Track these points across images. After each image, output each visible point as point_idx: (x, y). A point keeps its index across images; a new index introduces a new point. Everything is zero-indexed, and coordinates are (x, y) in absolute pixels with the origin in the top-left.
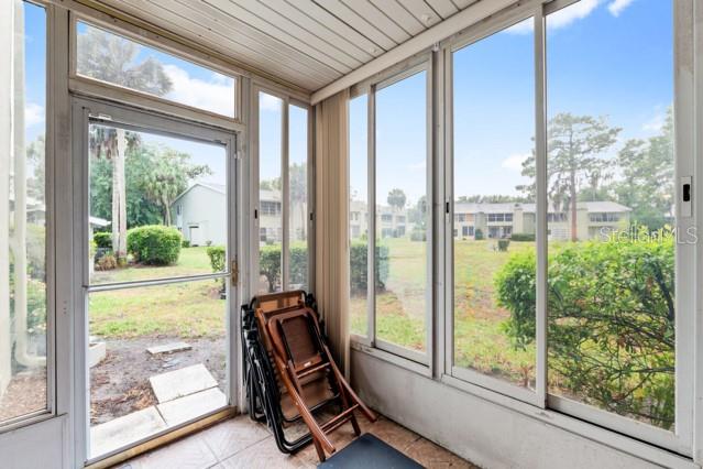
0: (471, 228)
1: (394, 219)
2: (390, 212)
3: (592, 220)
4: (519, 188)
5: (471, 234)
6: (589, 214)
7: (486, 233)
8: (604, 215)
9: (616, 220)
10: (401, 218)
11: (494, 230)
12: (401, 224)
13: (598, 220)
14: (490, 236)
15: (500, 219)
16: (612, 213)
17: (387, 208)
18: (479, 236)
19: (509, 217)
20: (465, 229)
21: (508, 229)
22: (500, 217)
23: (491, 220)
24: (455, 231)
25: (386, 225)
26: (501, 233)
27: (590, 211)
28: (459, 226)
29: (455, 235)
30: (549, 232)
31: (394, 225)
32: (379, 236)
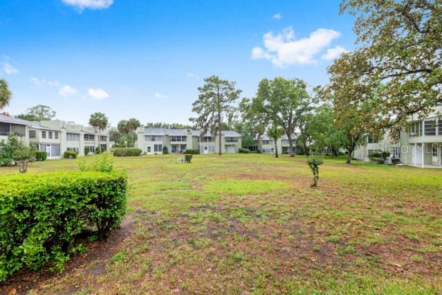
0: (160, 146)
1: (96, 138)
2: (92, 132)
3: (227, 141)
4: (191, 120)
5: (160, 150)
6: (227, 138)
7: (170, 149)
8: (232, 138)
9: (237, 141)
10: (103, 138)
11: (174, 147)
12: (104, 143)
13: (229, 141)
14: (173, 151)
15: (179, 140)
16: (235, 137)
17: (90, 129)
18: (165, 151)
19: (184, 137)
20: (156, 146)
21: (183, 146)
22: (179, 138)
23: (173, 140)
24: (149, 148)
25: (90, 143)
26: (179, 149)
27: (226, 136)
28: (152, 144)
29: (149, 151)
30: (206, 148)
31: (96, 143)
32: (82, 153)
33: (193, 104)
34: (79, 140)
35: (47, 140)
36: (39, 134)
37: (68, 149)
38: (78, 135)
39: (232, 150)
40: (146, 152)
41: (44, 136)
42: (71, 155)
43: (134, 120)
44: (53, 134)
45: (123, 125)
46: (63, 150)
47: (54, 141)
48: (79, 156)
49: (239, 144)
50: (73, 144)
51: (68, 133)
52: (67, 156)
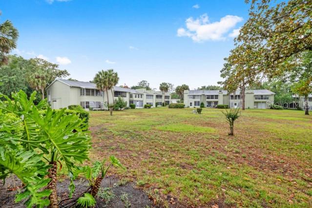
0: (199, 102)
1: (163, 97)
2: (161, 94)
3: (256, 99)
4: (219, 83)
5: (198, 105)
6: (255, 96)
7: (206, 104)
8: (262, 96)
9: (268, 99)
10: (167, 97)
11: (209, 103)
12: (167, 100)
13: (259, 99)
14: (208, 106)
15: (212, 98)
16: (265, 95)
17: (160, 92)
18: (202, 105)
19: (217, 97)
20: (195, 102)
21: (216, 103)
22: (212, 97)
23: (208, 98)
24: (191, 103)
25: (159, 100)
26: (213, 105)
27: (255, 94)
28: (193, 101)
29: (191, 105)
30: (235, 104)
31: (163, 100)
32: (154, 105)
33: (221, 72)
34: (153, 98)
35: (137, 99)
36: (134, 96)
37: (147, 103)
38: (152, 96)
39: (263, 107)
40: (189, 105)
41: (136, 97)
42: (148, 106)
43: (185, 85)
44: (140, 96)
45: (178, 89)
46: (145, 104)
47: (140, 99)
48: (152, 107)
49: (271, 101)
50: (150, 101)
51: (147, 95)
52: (146, 107)
